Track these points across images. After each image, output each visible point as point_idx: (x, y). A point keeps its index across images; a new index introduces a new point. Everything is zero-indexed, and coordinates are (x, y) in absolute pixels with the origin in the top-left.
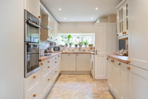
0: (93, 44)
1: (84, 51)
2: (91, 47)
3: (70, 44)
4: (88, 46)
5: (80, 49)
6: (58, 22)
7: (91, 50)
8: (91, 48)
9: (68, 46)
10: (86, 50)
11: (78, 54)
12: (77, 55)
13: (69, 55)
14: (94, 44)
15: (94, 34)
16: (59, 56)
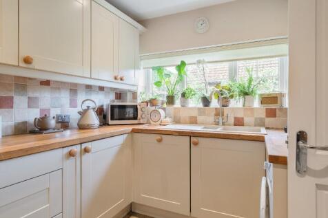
0: (282, 95)
1: (239, 122)
2: (273, 106)
3: (183, 95)
4: (256, 104)
5: (218, 113)
6: (141, 21)
7: (269, 121)
8: (271, 113)
9: (178, 104)
10: (246, 120)
11: (201, 140)
12: (196, 144)
13: (160, 141)
14: (286, 91)
15: (284, 48)
16: (86, 151)
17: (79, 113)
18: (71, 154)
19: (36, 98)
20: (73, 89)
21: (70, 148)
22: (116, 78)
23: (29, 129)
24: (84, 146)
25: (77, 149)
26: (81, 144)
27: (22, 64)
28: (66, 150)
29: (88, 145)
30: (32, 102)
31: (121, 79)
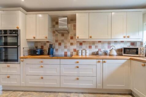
16: (105, 62)
17: (110, 50)
18: (99, 62)
19: (97, 46)
20: (109, 43)
21: (99, 60)
22: (124, 37)
23: (95, 54)
24: (104, 60)
25: (101, 61)
26: (103, 59)
27: (90, 38)
28: (98, 60)
29: (106, 60)
30: (96, 47)
31: (128, 37)
